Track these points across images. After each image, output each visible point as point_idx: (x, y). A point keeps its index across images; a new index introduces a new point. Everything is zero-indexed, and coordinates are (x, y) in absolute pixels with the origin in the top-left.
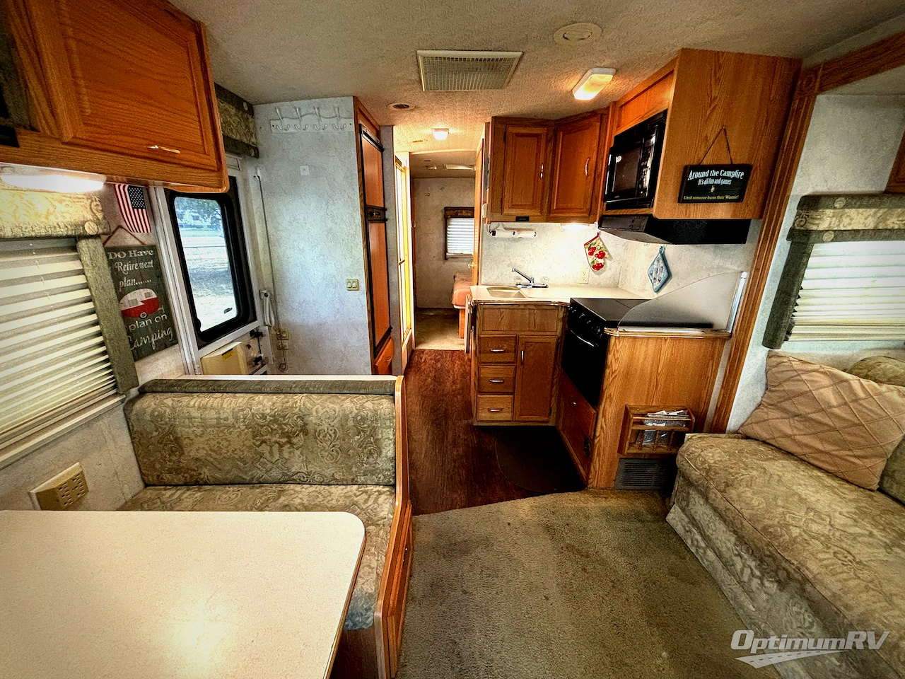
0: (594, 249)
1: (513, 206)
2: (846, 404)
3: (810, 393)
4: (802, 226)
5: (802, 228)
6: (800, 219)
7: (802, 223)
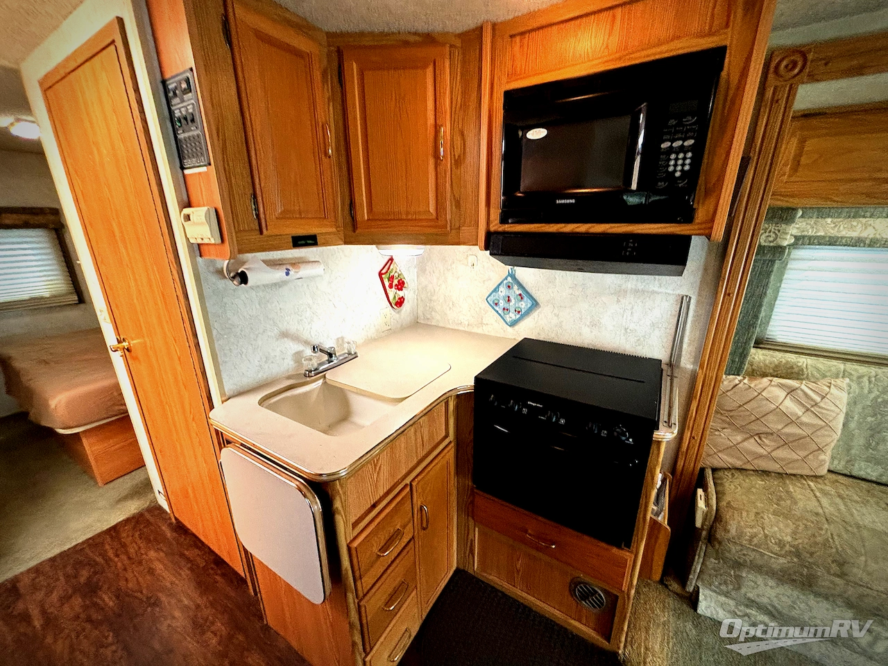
0: (393, 277)
1: (285, 215)
2: (808, 410)
3: (778, 410)
4: (770, 242)
5: (772, 244)
6: (767, 234)
7: (771, 239)
